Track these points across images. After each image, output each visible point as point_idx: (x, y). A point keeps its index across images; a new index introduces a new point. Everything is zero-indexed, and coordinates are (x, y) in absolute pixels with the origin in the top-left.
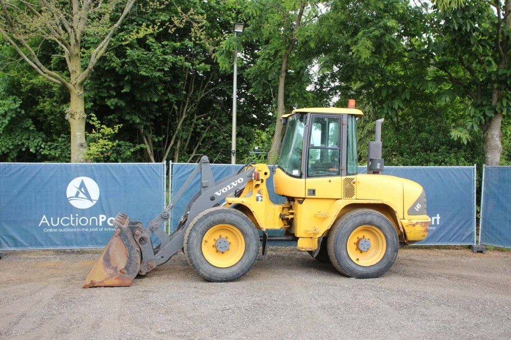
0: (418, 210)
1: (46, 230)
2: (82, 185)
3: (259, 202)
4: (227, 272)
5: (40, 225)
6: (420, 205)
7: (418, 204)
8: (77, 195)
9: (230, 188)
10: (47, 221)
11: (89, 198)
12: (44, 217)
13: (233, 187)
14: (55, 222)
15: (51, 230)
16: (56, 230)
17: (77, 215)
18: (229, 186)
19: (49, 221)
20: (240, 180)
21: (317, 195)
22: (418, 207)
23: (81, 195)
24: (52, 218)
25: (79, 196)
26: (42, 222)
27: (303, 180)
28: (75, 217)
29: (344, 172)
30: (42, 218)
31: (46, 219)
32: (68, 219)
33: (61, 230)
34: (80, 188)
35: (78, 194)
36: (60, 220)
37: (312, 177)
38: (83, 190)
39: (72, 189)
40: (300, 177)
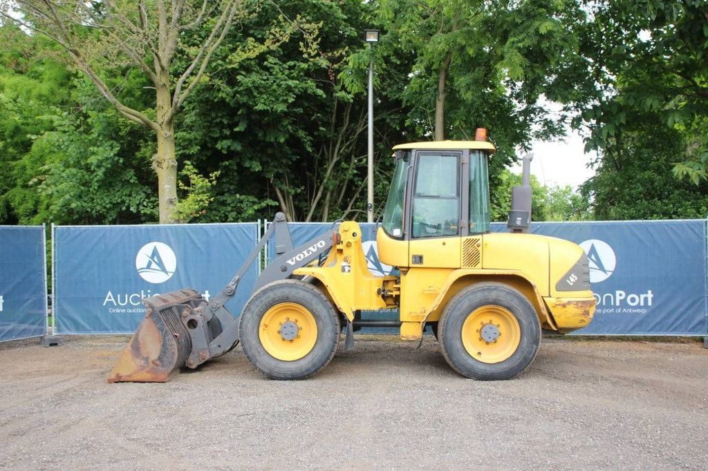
0: (572, 284)
1: (112, 310)
2: (155, 253)
3: (346, 274)
4: (293, 366)
5: (104, 304)
6: (575, 277)
7: (573, 275)
8: (149, 267)
9: (307, 255)
10: (113, 300)
11: (164, 270)
12: (110, 293)
13: (311, 253)
14: (123, 301)
15: (118, 311)
16: (123, 311)
17: (149, 291)
18: (305, 252)
19: (116, 299)
20: (321, 244)
21: (426, 263)
22: (572, 280)
23: (154, 266)
24: (119, 295)
25: (151, 267)
26: (107, 300)
27: (405, 243)
28: (146, 293)
29: (465, 231)
30: (107, 295)
31: (112, 297)
32: (139, 296)
33: (130, 311)
34: (152, 257)
35: (149, 264)
36: (128, 298)
37: (418, 238)
38: (155, 259)
39: (142, 259)
40: (402, 238)
